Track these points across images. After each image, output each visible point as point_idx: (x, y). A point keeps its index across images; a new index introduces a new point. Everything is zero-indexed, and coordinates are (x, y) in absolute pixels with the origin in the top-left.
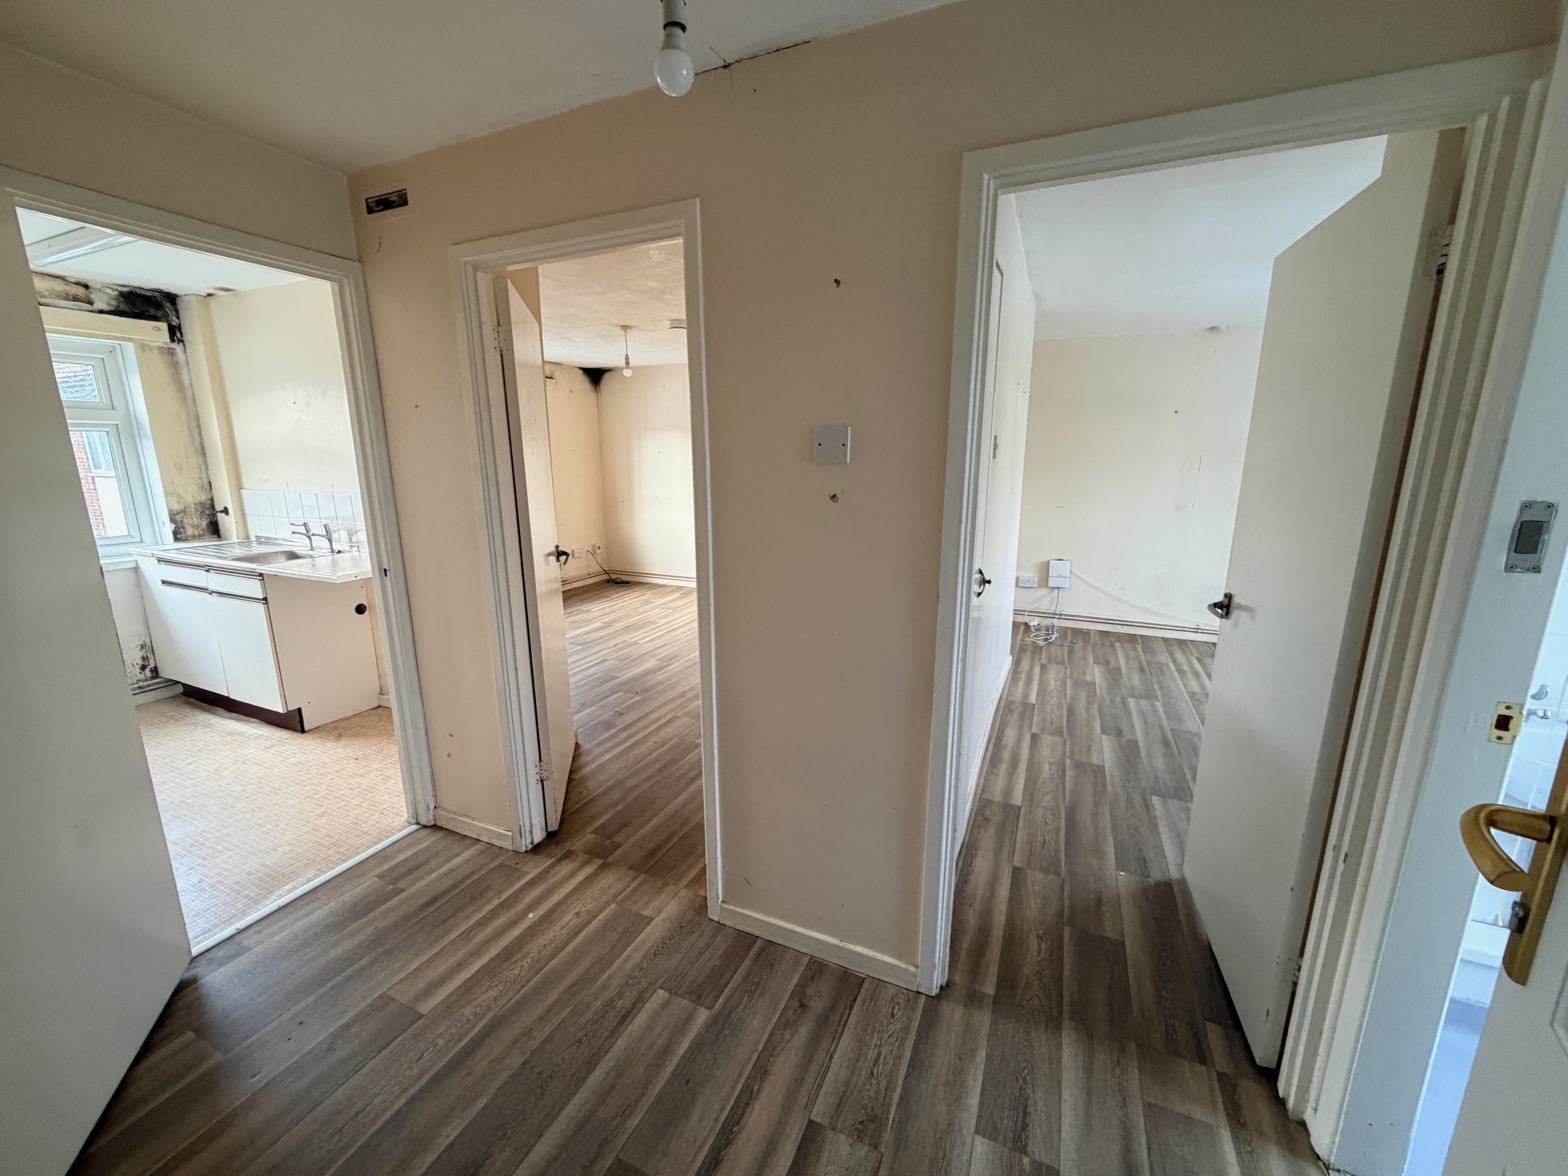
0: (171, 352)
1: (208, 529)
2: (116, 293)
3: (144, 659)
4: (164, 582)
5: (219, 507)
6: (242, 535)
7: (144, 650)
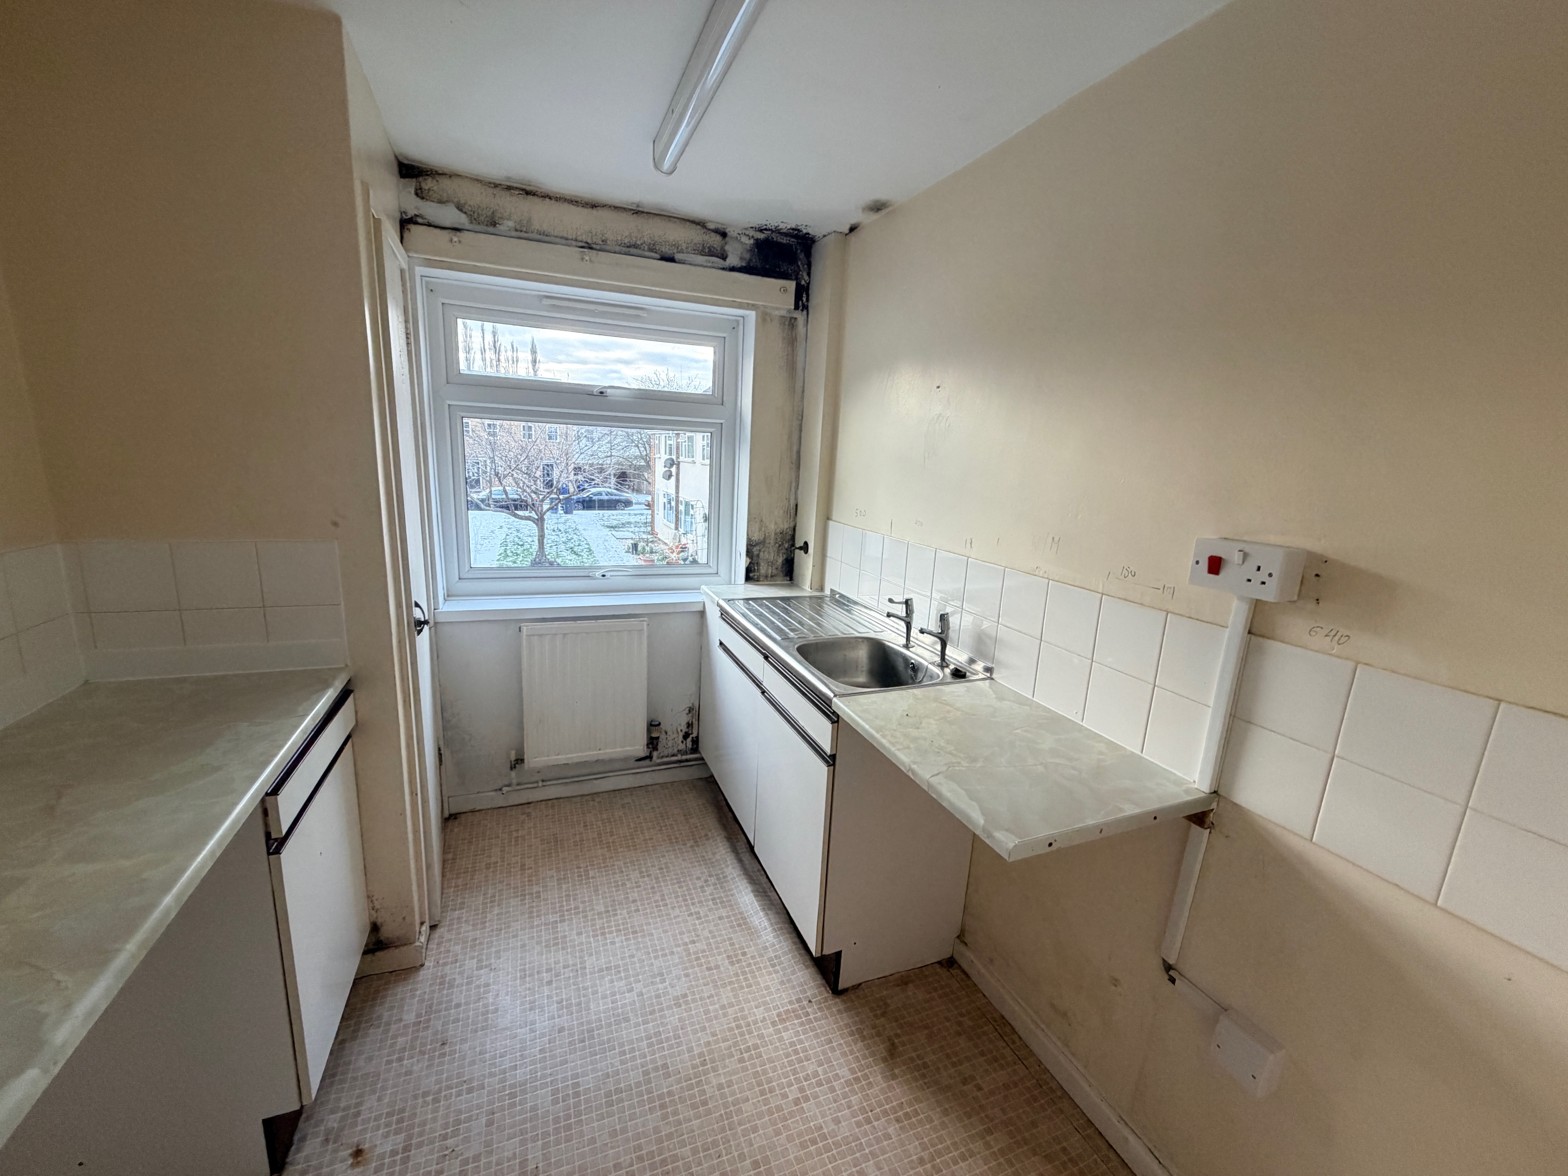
0: (792, 323)
1: (782, 567)
2: (752, 241)
3: (689, 725)
4: (721, 643)
5: (799, 543)
6: (816, 585)
7: (690, 715)
